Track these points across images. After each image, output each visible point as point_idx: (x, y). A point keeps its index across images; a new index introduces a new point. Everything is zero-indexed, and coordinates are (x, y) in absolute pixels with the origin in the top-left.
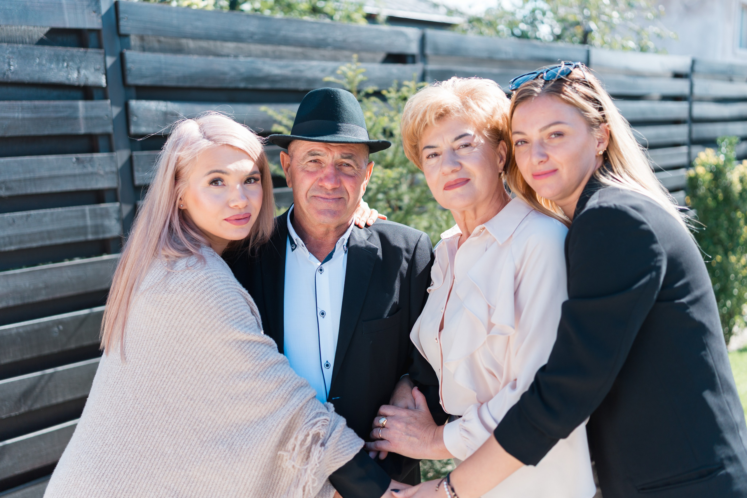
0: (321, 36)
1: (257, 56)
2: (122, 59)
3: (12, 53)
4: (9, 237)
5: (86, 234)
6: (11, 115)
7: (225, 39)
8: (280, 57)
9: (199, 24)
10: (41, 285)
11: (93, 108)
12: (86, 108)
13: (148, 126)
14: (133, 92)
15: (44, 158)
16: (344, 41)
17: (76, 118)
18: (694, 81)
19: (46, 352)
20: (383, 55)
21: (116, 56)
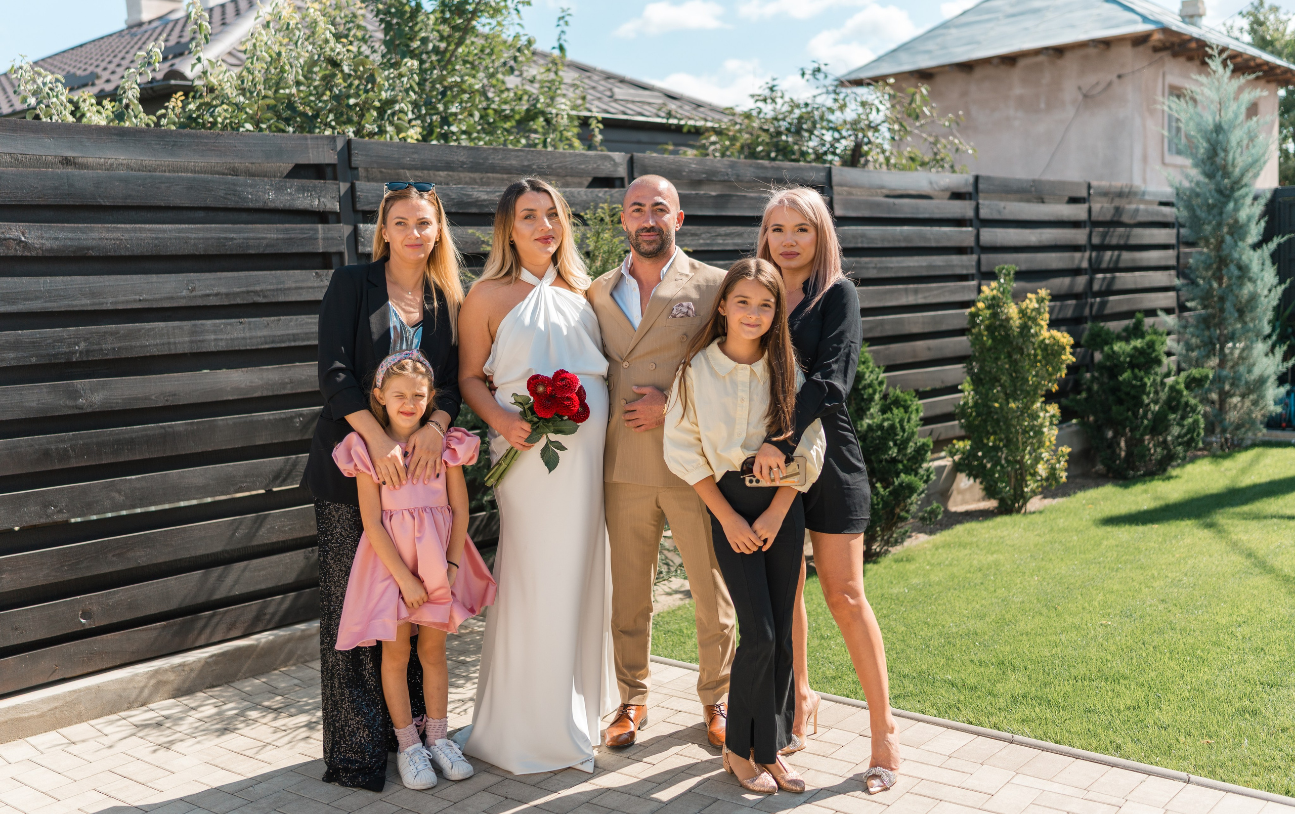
0: (526, 163)
1: (466, 183)
2: (352, 188)
3: (271, 185)
4: (264, 337)
6: (268, 236)
7: (438, 169)
8: (488, 184)
9: (416, 156)
10: (287, 380)
11: (329, 230)
12: (324, 230)
14: (360, 216)
15: (291, 272)
16: (549, 167)
17: (317, 239)
18: (981, 201)
19: (290, 439)
20: (590, 179)
21: (348, 185)
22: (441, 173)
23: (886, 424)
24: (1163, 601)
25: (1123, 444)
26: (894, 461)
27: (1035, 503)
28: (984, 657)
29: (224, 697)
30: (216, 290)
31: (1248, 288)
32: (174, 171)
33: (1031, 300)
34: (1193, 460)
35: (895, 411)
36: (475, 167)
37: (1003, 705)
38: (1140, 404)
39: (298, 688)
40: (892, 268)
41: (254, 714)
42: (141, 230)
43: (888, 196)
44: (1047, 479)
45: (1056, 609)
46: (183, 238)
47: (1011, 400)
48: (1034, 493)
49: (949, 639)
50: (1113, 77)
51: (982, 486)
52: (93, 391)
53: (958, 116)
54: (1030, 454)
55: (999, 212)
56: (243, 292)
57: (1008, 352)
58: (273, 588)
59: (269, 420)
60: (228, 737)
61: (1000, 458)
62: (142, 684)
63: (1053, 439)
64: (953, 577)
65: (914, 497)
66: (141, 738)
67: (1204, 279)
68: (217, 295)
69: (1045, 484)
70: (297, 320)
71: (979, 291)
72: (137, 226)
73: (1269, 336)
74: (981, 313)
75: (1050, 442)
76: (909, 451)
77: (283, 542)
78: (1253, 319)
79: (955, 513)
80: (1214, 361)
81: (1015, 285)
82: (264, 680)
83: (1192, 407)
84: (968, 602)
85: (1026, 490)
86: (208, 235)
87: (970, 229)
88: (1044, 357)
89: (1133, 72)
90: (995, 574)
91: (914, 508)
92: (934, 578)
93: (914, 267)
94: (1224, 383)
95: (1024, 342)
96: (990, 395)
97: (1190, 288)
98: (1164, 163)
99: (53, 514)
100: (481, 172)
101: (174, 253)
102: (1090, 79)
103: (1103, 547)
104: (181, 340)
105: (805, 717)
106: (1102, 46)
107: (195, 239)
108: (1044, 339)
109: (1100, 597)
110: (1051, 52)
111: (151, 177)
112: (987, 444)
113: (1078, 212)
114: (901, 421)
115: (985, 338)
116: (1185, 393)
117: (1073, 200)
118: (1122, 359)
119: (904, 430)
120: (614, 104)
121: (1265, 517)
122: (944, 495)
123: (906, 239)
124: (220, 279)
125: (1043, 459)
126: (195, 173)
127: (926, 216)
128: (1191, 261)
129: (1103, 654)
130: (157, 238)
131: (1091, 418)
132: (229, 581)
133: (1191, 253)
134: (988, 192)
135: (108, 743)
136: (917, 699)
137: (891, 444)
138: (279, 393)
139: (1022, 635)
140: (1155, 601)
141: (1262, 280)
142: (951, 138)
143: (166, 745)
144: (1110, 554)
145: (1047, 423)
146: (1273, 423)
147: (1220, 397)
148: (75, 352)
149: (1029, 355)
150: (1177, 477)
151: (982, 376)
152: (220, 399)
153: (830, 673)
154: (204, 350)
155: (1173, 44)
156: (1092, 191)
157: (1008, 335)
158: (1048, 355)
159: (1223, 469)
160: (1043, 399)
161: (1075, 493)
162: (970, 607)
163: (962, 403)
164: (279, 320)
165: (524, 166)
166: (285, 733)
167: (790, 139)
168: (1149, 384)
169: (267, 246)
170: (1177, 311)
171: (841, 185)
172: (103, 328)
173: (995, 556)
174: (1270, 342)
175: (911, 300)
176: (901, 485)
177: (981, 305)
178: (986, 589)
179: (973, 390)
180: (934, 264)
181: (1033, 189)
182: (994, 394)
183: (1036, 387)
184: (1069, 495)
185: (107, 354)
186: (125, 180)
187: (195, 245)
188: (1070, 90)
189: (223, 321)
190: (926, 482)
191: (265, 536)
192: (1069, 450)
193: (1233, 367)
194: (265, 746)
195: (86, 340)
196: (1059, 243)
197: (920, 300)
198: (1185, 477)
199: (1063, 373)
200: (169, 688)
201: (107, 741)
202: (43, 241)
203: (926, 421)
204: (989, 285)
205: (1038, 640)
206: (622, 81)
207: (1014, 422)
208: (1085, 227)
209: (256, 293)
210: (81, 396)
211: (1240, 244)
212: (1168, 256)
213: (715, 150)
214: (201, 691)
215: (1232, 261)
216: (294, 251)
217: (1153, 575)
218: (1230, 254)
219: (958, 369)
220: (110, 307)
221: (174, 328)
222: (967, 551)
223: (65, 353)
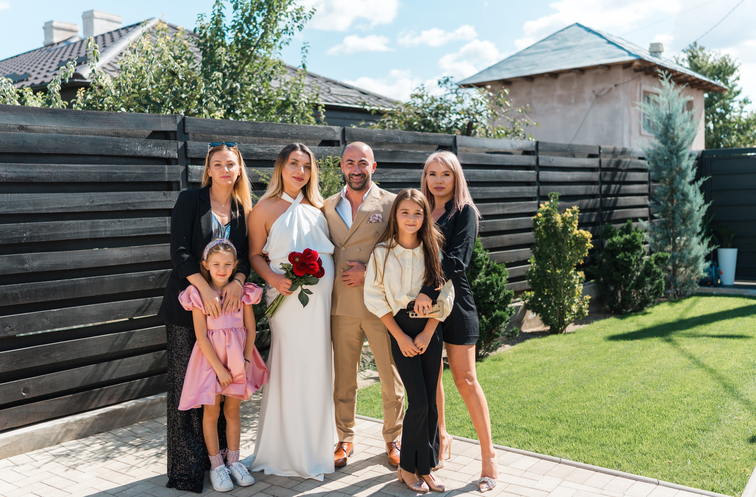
0: (284, 132)
1: (250, 143)
2: (185, 145)
3: (139, 143)
4: (133, 229)
5: (166, 231)
6: (137, 171)
7: (234, 135)
8: (263, 144)
9: (222, 127)
10: (145, 255)
11: (172, 168)
12: (168, 168)
13: (196, 178)
14: (189, 161)
15: (149, 192)
16: (297, 134)
17: (164, 174)
18: (540, 156)
19: (146, 289)
20: (320, 141)
21: (183, 143)
22: (236, 137)
23: (488, 282)
24: (643, 383)
25: (619, 294)
26: (492, 303)
27: (571, 328)
28: (544, 415)
29: (105, 439)
30: (106, 202)
31: (688, 206)
32: (83, 134)
33: (568, 212)
34: (659, 303)
35: (494, 275)
36: (256, 134)
37: (555, 442)
38: (629, 271)
39: (149, 434)
40: (490, 193)
41: (124, 449)
42: (64, 167)
43: (487, 153)
44: (577, 314)
45: (583, 388)
46: (88, 172)
47: (557, 269)
48: (570, 322)
49: (524, 405)
50: (612, 86)
51: (541, 318)
52: (33, 260)
53: (526, 107)
54: (568, 299)
55: (550, 162)
56: (121, 204)
57: (556, 242)
58: (134, 375)
59: (135, 277)
60: (109, 462)
61: (551, 302)
62: (58, 431)
63: (580, 291)
64: (525, 369)
65: (503, 324)
66: (57, 462)
67: (663, 201)
68: (106, 205)
69: (576, 317)
70: (152, 220)
71: (539, 207)
72: (62, 165)
73: (700, 233)
74: (540, 219)
75: (579, 292)
76: (501, 297)
77: (141, 348)
78: (691, 224)
79: (526, 333)
80: (669, 248)
81: (559, 204)
82: (129, 429)
83: (658, 274)
84: (534, 383)
85: (565, 320)
86: (102, 171)
87: (534, 171)
88: (576, 245)
89: (623, 83)
90: (549, 368)
91: (503, 330)
92: (515, 370)
93: (503, 193)
94: (676, 259)
95: (565, 236)
96: (546, 266)
97: (655, 206)
98: (641, 134)
99: (8, 331)
100: (259, 137)
101: (82, 181)
102: (599, 87)
103: (609, 353)
104: (85, 231)
105: (444, 449)
106: (606, 68)
107: (95, 173)
108: (576, 234)
109: (608, 381)
110: (577, 71)
111: (70, 137)
112: (544, 294)
113: (593, 162)
114: (497, 281)
115: (543, 234)
116: (655, 266)
117: (591, 156)
118: (618, 246)
119: (498, 286)
120: (330, 97)
121: (699, 336)
122: (519, 322)
123: (498, 176)
124: (108, 196)
125: (575, 302)
126: (95, 135)
127: (509, 164)
128: (656, 191)
129: (610, 413)
130: (73, 172)
131: (602, 279)
132: (110, 371)
133: (656, 186)
134: (543, 151)
135: (37, 466)
136: (506, 438)
137: (491, 293)
138: (141, 262)
139: (565, 402)
140: (639, 383)
141: (696, 201)
142: (523, 120)
143: (73, 467)
144: (613, 357)
145: (578, 282)
146: (703, 282)
147: (673, 268)
148: (23, 237)
149: (567, 243)
150: (650, 313)
151: (541, 255)
152: (106, 265)
153: (457, 424)
154: (98, 237)
155: (645, 68)
156: (601, 151)
157: (555, 231)
158: (578, 243)
159: (675, 309)
160: (575, 268)
161: (593, 322)
162: (535, 387)
163: (529, 270)
164: (142, 220)
165: (283, 133)
166: (143, 460)
167: (433, 120)
168: (633, 260)
169: (136, 177)
170: (649, 219)
171: (461, 146)
172: (40, 223)
173: (549, 357)
174: (700, 237)
175: (501, 211)
176: (496, 316)
177: (540, 215)
178: (544, 377)
179: (536, 263)
180: (514, 191)
181: (569, 149)
182: (548, 265)
183: (571, 262)
184: (590, 323)
185: (42, 239)
186: (55, 139)
187: (94, 176)
188: (588, 92)
189: (110, 220)
190: (510, 315)
191: (131, 345)
192: (590, 297)
193: (680, 251)
194: (131, 467)
195: (30, 230)
196: (583, 180)
197: (506, 211)
198: (655, 313)
199: (586, 254)
200: (73, 433)
201: (37, 464)
202: (7, 173)
203: (510, 280)
204: (544, 204)
205: (574, 405)
206: (335, 83)
207: (559, 281)
208: (598, 171)
209: (129, 204)
210: (26, 263)
211: (683, 181)
212: (644, 188)
213: (389, 125)
214: (92, 435)
215: (678, 191)
216: (151, 180)
217: (637, 368)
218: (677, 187)
219: (527, 251)
220: (45, 212)
221: (81, 224)
222: (533, 355)
223: (18, 238)
